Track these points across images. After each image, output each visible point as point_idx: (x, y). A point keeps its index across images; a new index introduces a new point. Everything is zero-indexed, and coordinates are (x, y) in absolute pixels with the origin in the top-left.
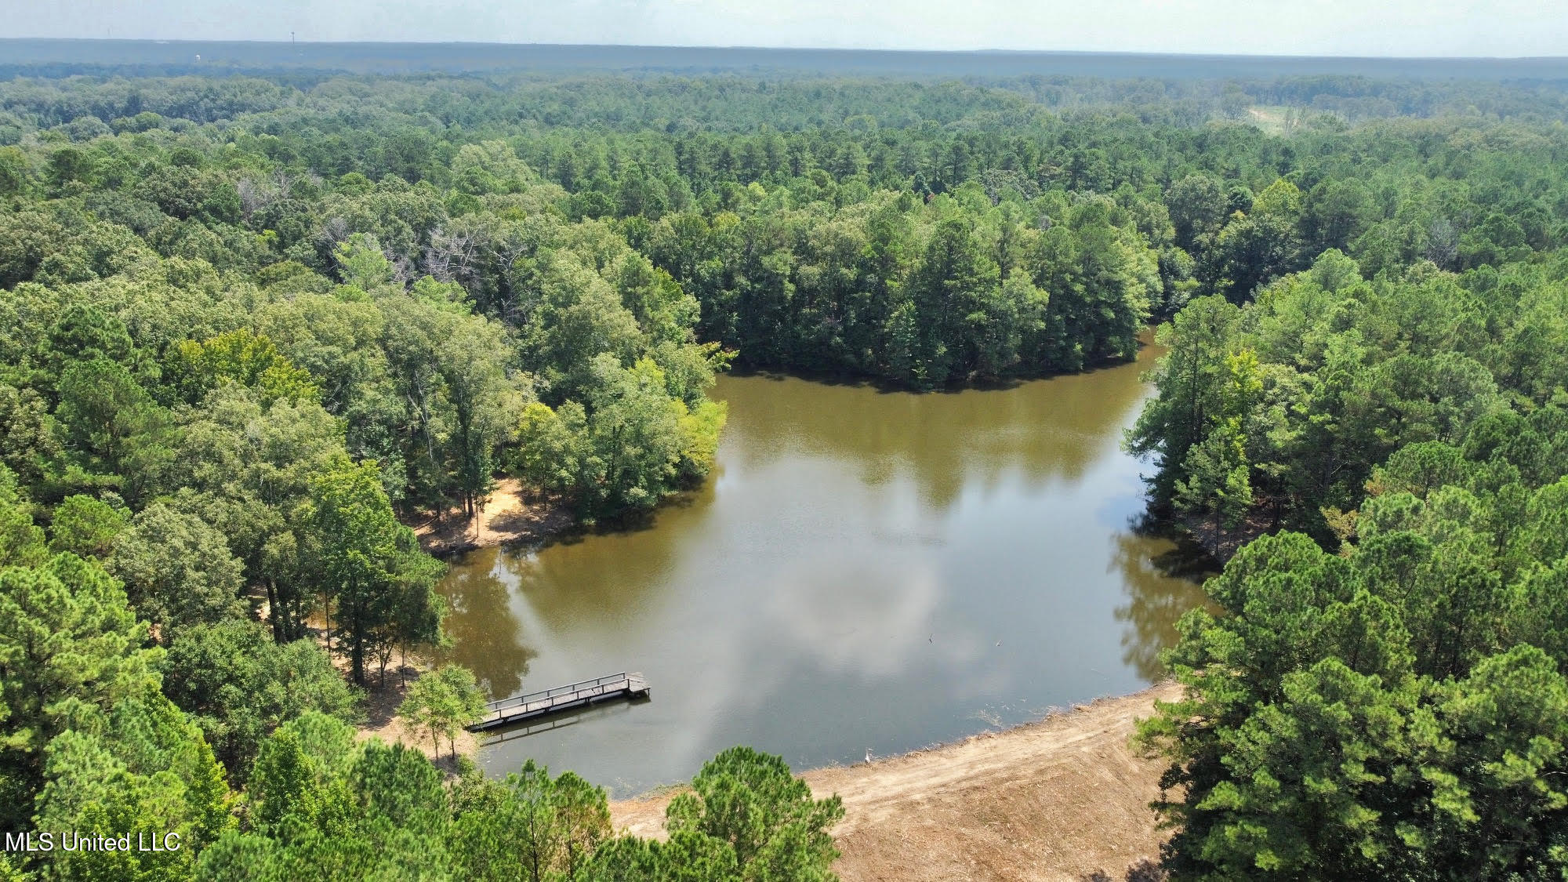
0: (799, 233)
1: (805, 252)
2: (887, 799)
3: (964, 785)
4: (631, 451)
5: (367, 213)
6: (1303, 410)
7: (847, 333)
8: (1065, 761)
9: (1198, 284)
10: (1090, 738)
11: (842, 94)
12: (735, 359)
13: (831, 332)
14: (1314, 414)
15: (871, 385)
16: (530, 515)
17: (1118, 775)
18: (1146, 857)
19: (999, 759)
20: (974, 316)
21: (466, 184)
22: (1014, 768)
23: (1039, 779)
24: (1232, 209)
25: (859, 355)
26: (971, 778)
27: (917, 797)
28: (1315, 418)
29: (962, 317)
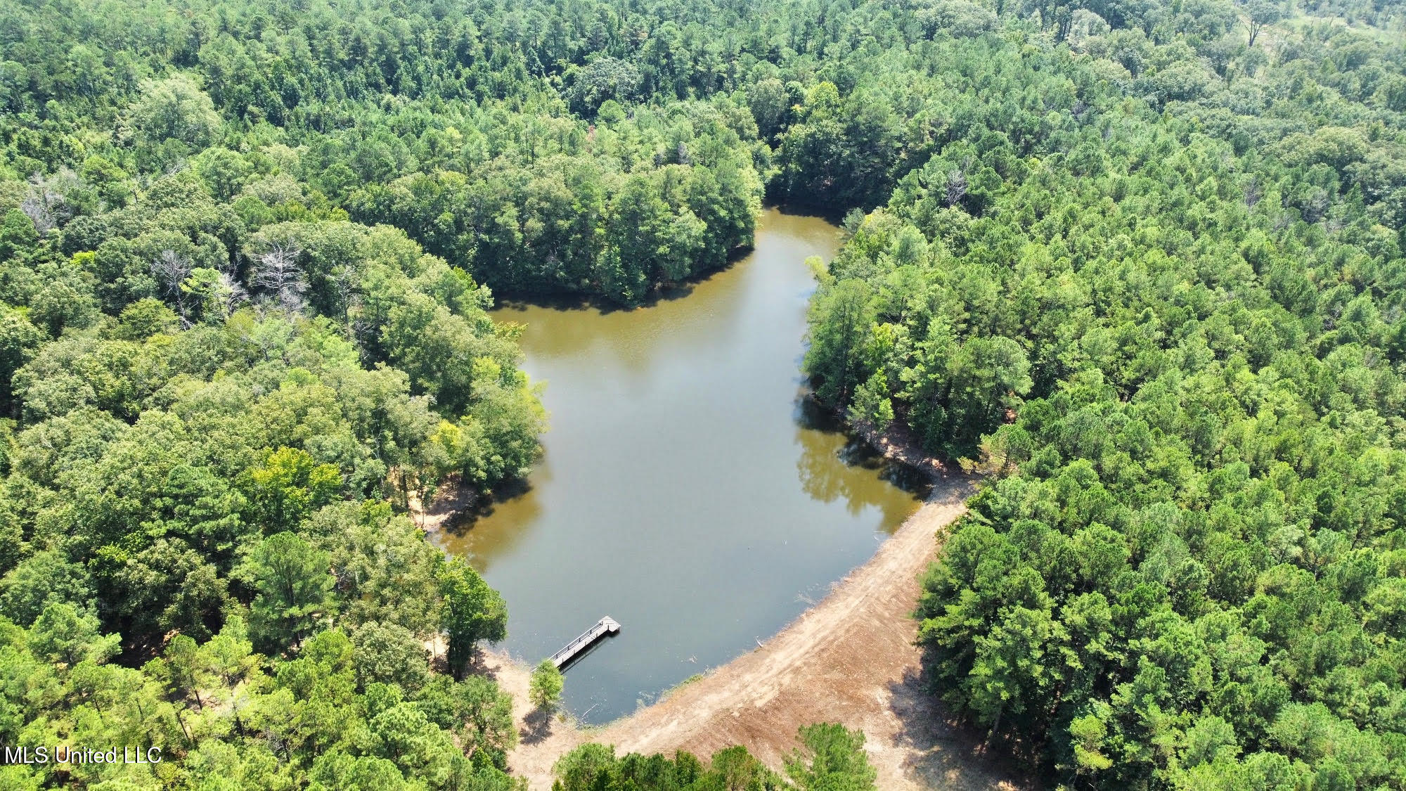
2: (785, 669)
7: (568, 267)
8: (855, 621)
9: (781, 172)
10: (861, 602)
13: (556, 268)
14: (931, 373)
15: (594, 307)
17: (881, 622)
19: (824, 627)
20: (661, 249)
22: (835, 631)
23: (849, 636)
24: (791, 103)
25: (579, 283)
26: (818, 644)
28: (932, 377)
29: (653, 250)
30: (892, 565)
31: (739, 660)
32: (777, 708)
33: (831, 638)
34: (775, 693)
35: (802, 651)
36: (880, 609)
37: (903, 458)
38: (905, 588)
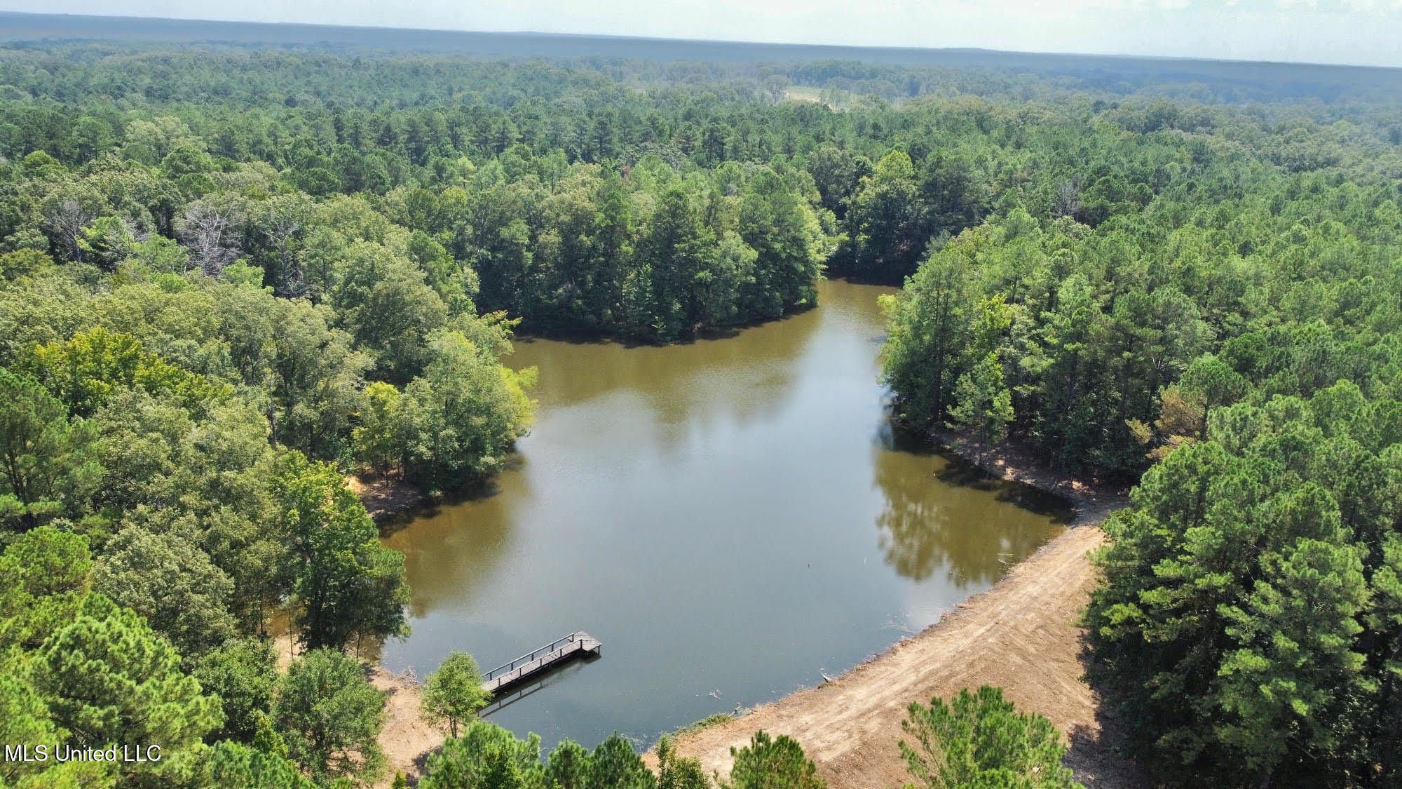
0: (528, 205)
1: (536, 222)
2: (869, 711)
3: (920, 686)
4: (478, 421)
5: (96, 193)
6: (1055, 341)
7: (586, 295)
8: (982, 653)
9: (847, 239)
10: (989, 631)
11: (438, 72)
12: (518, 326)
13: (571, 296)
14: (1068, 343)
15: (615, 341)
16: (375, 493)
17: (1024, 658)
18: (1074, 722)
19: (933, 659)
20: (701, 274)
21: (179, 163)
22: (950, 665)
23: (972, 671)
24: (858, 175)
25: (599, 315)
26: (922, 681)
27: (892, 704)
28: (1069, 347)
29: (691, 276)
30: (1032, 590)
31: (795, 697)
32: (857, 766)
33: (946, 673)
34: (855, 742)
35: (897, 687)
36: (1019, 642)
37: (1029, 482)
38: (1056, 617)
